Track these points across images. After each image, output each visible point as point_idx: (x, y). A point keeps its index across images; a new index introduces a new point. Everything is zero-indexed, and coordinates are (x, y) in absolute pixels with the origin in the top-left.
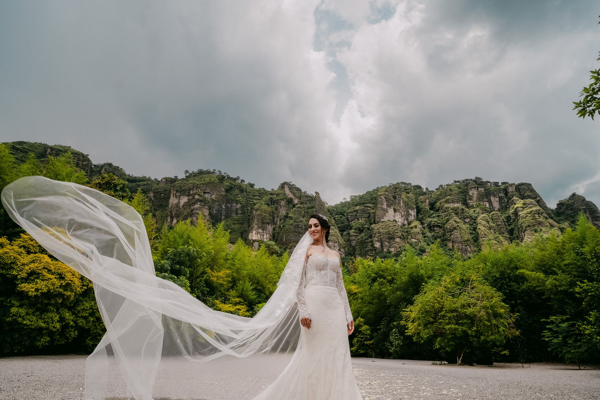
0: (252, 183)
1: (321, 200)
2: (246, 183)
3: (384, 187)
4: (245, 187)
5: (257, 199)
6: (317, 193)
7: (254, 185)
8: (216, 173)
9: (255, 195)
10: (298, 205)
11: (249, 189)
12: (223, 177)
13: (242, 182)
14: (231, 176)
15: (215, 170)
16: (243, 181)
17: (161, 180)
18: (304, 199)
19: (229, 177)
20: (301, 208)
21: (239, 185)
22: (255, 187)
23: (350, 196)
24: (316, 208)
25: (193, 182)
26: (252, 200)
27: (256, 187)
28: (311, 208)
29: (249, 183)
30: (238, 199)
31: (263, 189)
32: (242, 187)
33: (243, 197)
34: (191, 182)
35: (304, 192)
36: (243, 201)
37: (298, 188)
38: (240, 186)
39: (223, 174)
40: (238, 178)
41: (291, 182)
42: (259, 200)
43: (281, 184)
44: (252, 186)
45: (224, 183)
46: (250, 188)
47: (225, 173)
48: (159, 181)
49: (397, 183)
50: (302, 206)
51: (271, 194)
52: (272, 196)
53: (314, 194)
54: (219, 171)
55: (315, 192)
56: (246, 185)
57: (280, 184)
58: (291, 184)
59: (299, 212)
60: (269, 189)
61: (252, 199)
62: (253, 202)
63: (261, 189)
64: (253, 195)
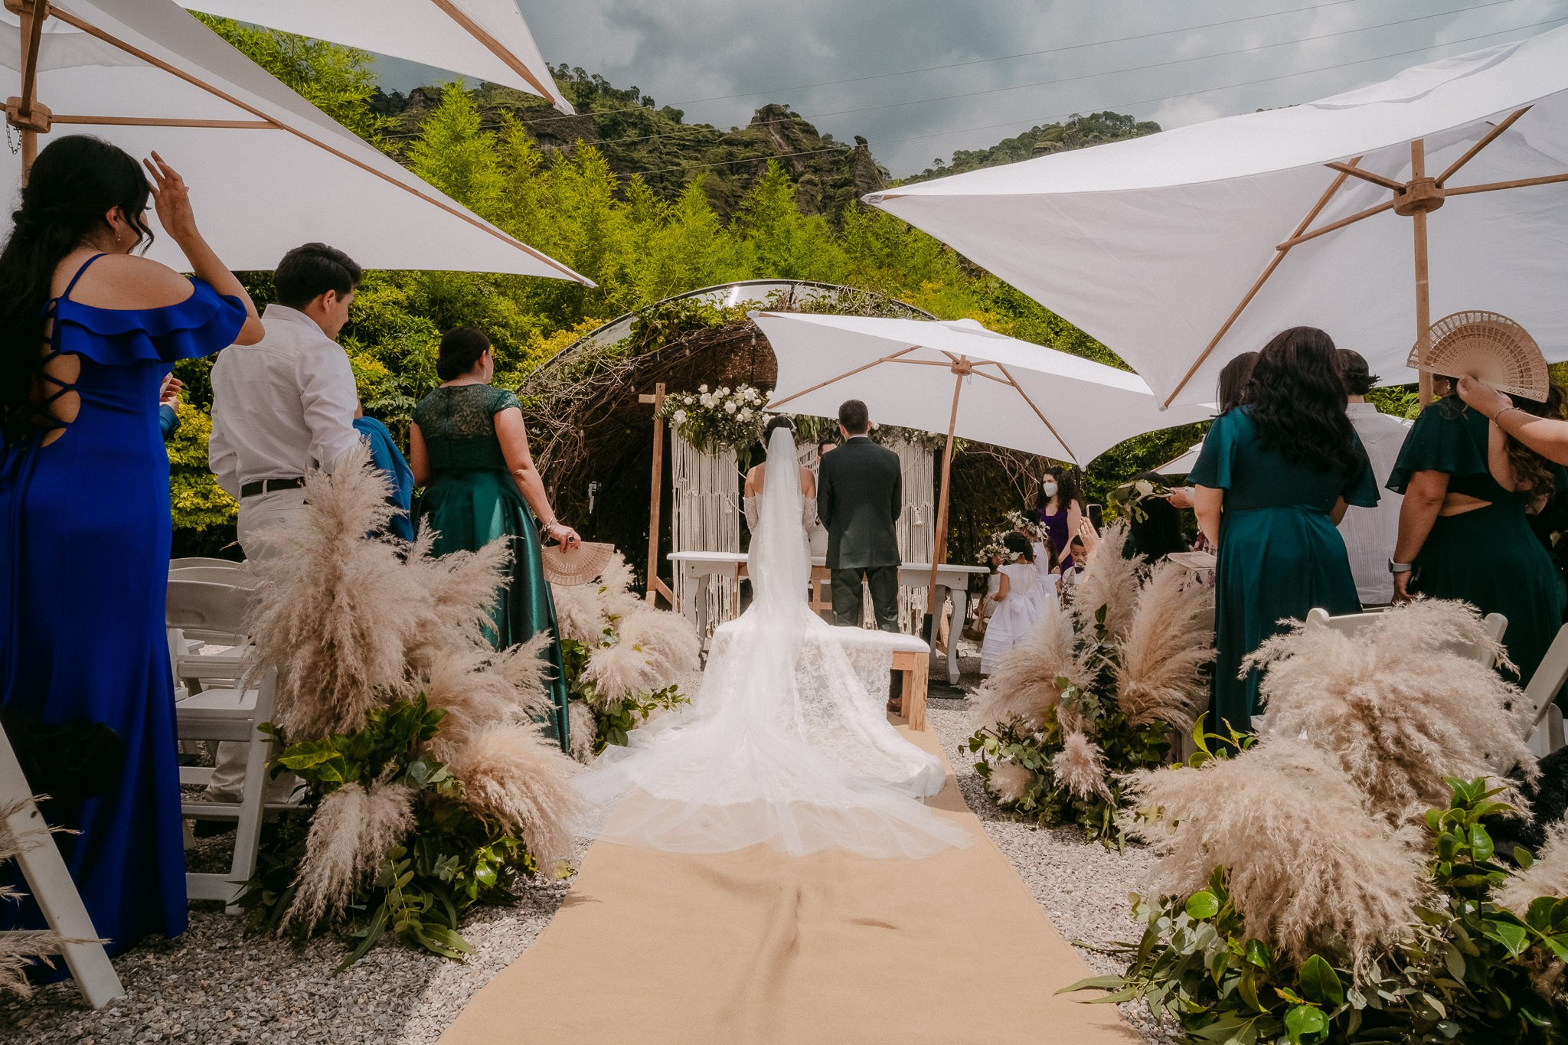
0: (676, 108)
1: (871, 163)
2: (658, 107)
3: (1054, 127)
4: (656, 119)
5: (691, 158)
6: (860, 140)
7: (680, 114)
8: (571, 77)
9: (684, 145)
10: (807, 177)
11: (667, 125)
12: (590, 88)
13: (645, 104)
14: (614, 86)
15: (565, 66)
16: (648, 101)
17: (411, 97)
18: (822, 161)
19: (607, 91)
20: (816, 185)
21: (637, 113)
22: (684, 120)
23: (955, 154)
24: (856, 185)
25: (502, 101)
26: (676, 160)
27: (688, 120)
28: (842, 186)
29: (668, 107)
30: (636, 155)
31: (708, 126)
32: (647, 118)
33: (650, 152)
34: (499, 101)
35: (824, 138)
36: (649, 163)
37: (807, 125)
38: (641, 117)
39: (590, 79)
40: (635, 91)
41: (787, 106)
42: (696, 159)
43: (760, 112)
44: (676, 116)
45: (593, 105)
46: (671, 123)
47: (594, 77)
48: (404, 101)
49: (1094, 117)
50: (815, 178)
51: (730, 142)
52: (734, 149)
53: (853, 145)
54: (577, 69)
55: (857, 138)
56: (658, 113)
57: (757, 111)
58: (788, 111)
59: (808, 197)
60: (724, 127)
61: (678, 157)
62: (679, 165)
63: (702, 127)
64: (679, 145)
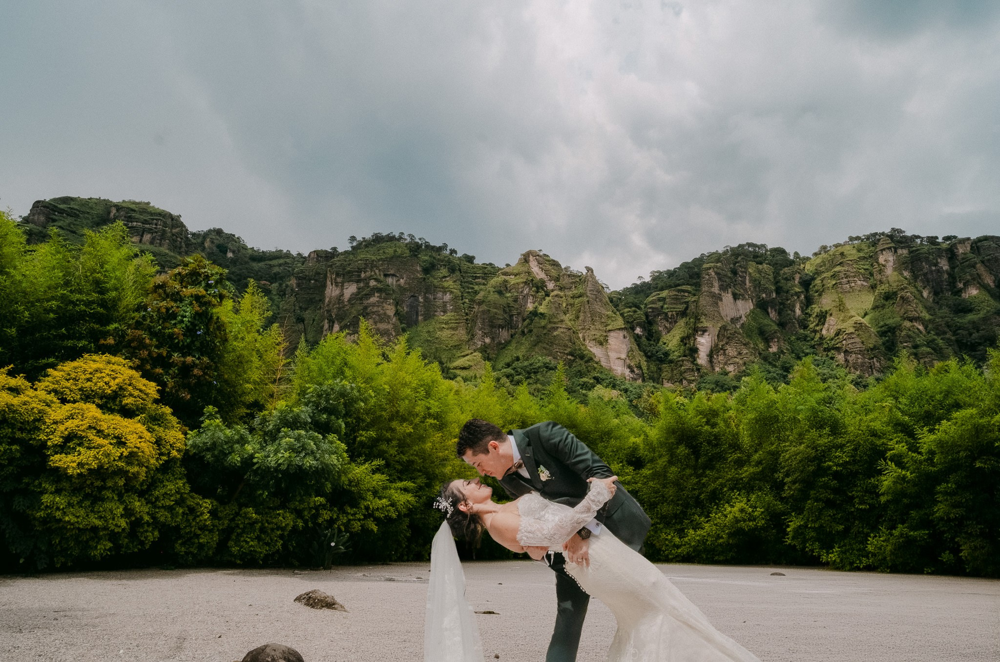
0: (471, 254)
1: (597, 282)
2: (459, 255)
3: (713, 253)
4: (458, 262)
5: (480, 284)
6: (589, 269)
7: (473, 258)
8: (406, 239)
9: (476, 277)
10: (555, 293)
11: (465, 265)
12: (417, 246)
13: (451, 254)
14: (432, 244)
15: (402, 233)
16: (453, 251)
17: (309, 256)
18: (566, 281)
19: (428, 246)
20: (561, 297)
21: (446, 259)
22: (476, 262)
23: (651, 273)
24: (587, 296)
25: (364, 256)
26: (471, 286)
27: (478, 261)
28: (579, 297)
29: (465, 254)
30: (446, 284)
31: (491, 264)
32: (452, 262)
33: (455, 281)
34: (362, 256)
35: (565, 268)
36: (454, 288)
37: (554, 261)
38: (449, 262)
39: (417, 240)
40: (445, 246)
41: (540, 250)
42: (484, 284)
43: (524, 255)
44: (470, 259)
45: (419, 256)
46: (468, 264)
47: (420, 239)
48: (305, 258)
49: (740, 246)
50: (562, 294)
51: (505, 274)
52: (507, 278)
53: (584, 272)
54: (410, 235)
55: (586, 267)
56: (459, 258)
57: (522, 255)
58: (541, 254)
59: (557, 305)
61: (472, 284)
62: (473, 288)
63: (487, 265)
64: (473, 276)
